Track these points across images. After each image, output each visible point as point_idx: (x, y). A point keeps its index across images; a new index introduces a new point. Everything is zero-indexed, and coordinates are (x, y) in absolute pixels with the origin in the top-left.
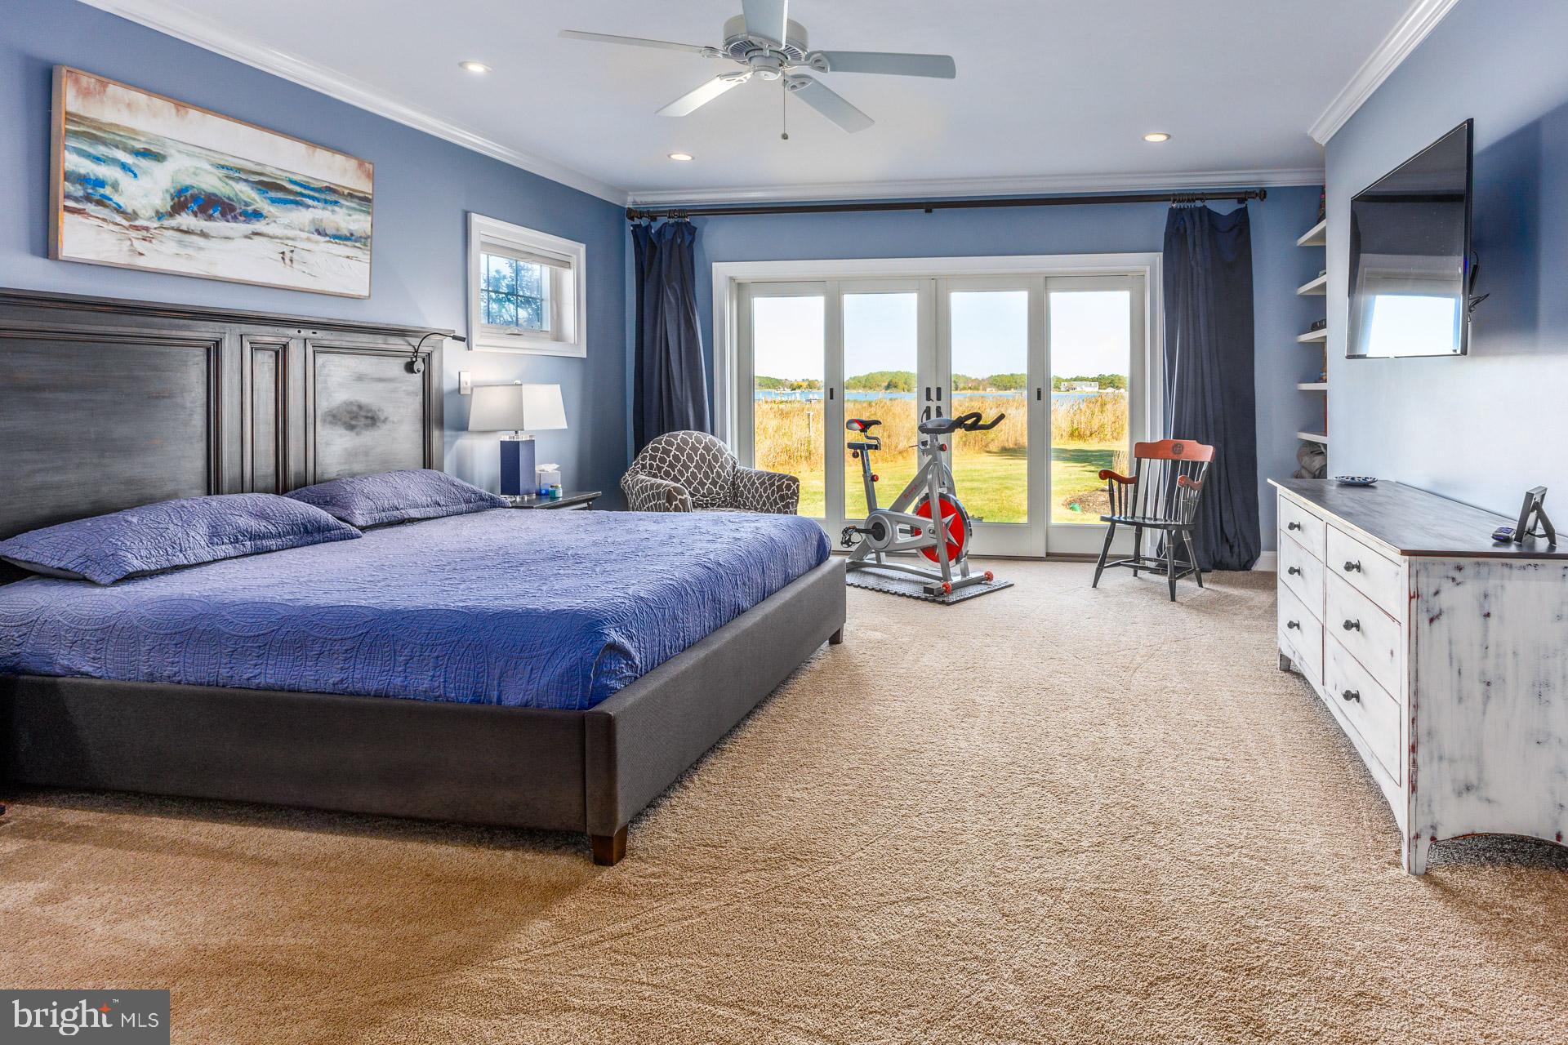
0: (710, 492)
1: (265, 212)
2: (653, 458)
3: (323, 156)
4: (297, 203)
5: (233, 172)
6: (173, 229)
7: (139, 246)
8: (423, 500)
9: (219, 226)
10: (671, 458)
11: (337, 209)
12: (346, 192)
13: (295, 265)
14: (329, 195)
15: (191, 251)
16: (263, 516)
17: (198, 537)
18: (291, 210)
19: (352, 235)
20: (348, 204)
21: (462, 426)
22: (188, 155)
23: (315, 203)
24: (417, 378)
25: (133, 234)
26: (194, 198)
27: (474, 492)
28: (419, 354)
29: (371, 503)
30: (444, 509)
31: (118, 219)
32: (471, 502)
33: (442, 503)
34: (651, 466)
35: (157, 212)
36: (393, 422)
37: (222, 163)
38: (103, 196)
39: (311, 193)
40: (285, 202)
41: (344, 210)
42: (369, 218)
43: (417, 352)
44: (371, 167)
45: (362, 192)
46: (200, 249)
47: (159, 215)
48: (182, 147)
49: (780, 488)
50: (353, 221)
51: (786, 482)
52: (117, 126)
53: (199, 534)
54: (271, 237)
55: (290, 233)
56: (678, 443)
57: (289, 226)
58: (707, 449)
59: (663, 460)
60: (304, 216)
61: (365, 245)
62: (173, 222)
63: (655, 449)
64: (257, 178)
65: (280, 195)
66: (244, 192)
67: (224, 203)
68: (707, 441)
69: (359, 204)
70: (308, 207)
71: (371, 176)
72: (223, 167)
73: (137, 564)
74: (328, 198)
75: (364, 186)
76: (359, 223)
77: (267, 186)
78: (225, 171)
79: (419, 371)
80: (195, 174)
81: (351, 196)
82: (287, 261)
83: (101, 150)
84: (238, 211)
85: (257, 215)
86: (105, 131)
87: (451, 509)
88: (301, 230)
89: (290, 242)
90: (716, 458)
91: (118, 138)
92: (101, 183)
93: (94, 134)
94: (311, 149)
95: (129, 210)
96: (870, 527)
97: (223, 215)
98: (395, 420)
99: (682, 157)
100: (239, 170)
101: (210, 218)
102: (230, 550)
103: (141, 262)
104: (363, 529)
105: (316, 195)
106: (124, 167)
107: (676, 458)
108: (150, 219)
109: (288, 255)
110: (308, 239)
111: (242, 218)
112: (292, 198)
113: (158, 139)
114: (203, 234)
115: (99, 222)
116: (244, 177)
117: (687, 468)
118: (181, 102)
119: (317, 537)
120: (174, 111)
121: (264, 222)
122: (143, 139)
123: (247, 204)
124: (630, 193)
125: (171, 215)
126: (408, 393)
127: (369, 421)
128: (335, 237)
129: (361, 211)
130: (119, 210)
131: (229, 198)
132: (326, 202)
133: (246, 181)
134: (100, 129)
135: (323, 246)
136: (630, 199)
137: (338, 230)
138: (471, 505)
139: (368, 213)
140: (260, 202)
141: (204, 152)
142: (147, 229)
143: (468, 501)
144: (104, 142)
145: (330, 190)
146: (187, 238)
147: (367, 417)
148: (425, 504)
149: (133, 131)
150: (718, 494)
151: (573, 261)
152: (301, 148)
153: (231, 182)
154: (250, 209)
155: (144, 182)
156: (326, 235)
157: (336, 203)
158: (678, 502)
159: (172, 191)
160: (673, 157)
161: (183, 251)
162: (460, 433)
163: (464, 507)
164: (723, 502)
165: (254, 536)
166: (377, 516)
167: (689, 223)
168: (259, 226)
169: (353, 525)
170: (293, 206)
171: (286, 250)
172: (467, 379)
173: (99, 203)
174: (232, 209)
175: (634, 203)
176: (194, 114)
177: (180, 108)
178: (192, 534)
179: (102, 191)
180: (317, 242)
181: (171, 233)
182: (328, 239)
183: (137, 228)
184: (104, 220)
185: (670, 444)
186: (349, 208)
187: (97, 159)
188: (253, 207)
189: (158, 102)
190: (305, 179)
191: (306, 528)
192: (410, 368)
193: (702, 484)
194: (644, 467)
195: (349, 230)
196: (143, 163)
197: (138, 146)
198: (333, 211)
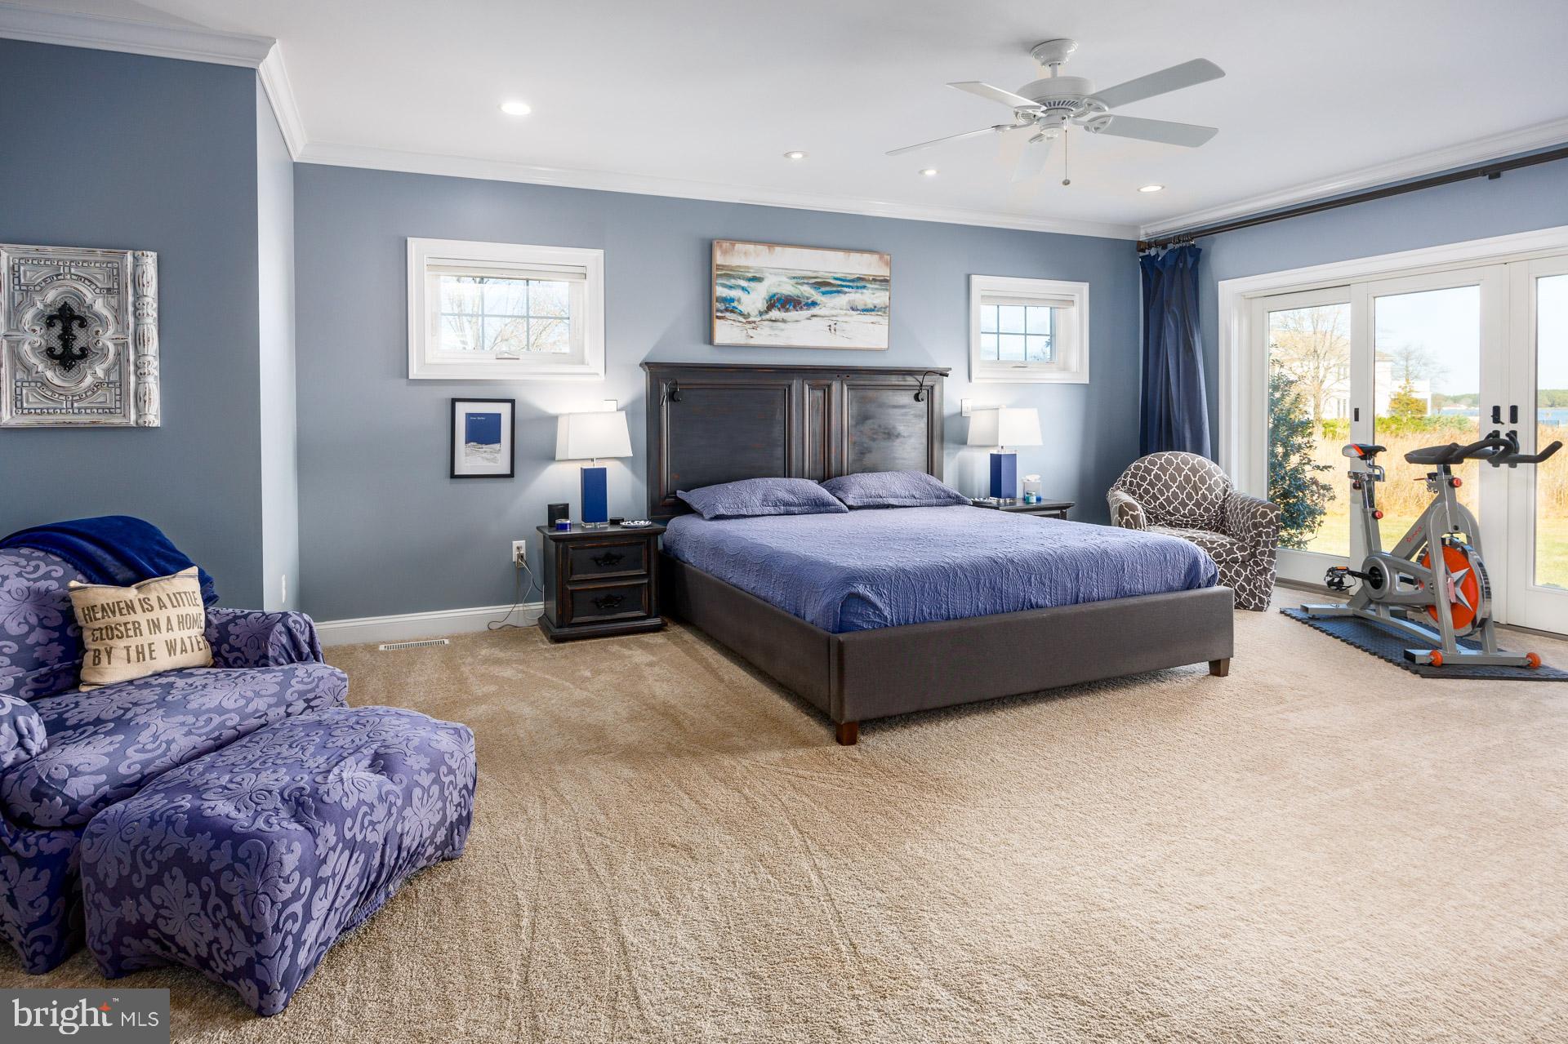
0: (1192, 513)
1: (818, 302)
2: (1134, 476)
3: (855, 257)
4: (839, 292)
5: (800, 280)
6: (768, 320)
7: (751, 332)
8: (903, 493)
9: (792, 315)
10: (1152, 477)
11: (865, 291)
12: (871, 278)
13: (837, 333)
14: (859, 282)
15: (776, 332)
16: (792, 492)
17: (756, 501)
18: (834, 297)
19: (875, 307)
20: (873, 286)
21: (962, 441)
22: (775, 274)
23: (850, 290)
24: (923, 405)
25: (748, 326)
26: (778, 300)
27: (944, 491)
28: (923, 388)
29: (863, 491)
30: (918, 501)
31: (741, 319)
32: (940, 498)
33: (917, 496)
34: (1131, 483)
35: (760, 312)
36: (904, 437)
37: (793, 275)
38: (734, 307)
39: (848, 284)
40: (831, 292)
41: (870, 291)
42: (888, 293)
43: (921, 385)
44: (889, 257)
45: (882, 276)
46: (782, 330)
47: (761, 313)
48: (772, 270)
49: (1254, 516)
50: (876, 297)
51: (1261, 509)
52: (739, 266)
53: (756, 500)
54: (823, 317)
55: (834, 312)
56: (1161, 463)
57: (833, 308)
58: (1194, 470)
59: (1143, 479)
60: (842, 300)
61: (885, 312)
62: (767, 317)
63: (1138, 468)
64: (814, 281)
65: (828, 289)
66: (807, 291)
67: (795, 300)
68: (1195, 462)
69: (881, 285)
70: (846, 293)
71: (889, 264)
72: (794, 278)
73: (722, 511)
74: (859, 284)
75: (884, 272)
76: (878, 297)
77: (821, 285)
78: (795, 280)
79: (923, 400)
80: (779, 285)
81: (874, 280)
82: (833, 331)
83: (733, 282)
84: (803, 303)
85: (814, 304)
86: (734, 271)
87: (924, 502)
88: (841, 309)
89: (834, 318)
90: (1203, 480)
91: (740, 273)
92: (732, 300)
93: (730, 273)
94: (847, 254)
95: (746, 313)
96: (1367, 571)
97: (795, 307)
98: (905, 435)
99: (1152, 189)
100: (804, 278)
101: (787, 310)
102: (772, 510)
103: (752, 342)
104: (851, 508)
105: (851, 284)
106: (744, 289)
107: (1157, 477)
108: (756, 317)
109: (833, 327)
110: (846, 314)
111: (805, 308)
112: (835, 289)
113: (760, 270)
114: (784, 321)
115: (732, 322)
116: (806, 281)
117: (1168, 488)
118: (771, 244)
119: (822, 509)
120: (767, 250)
121: (818, 308)
122: (752, 271)
123: (808, 298)
124: (1142, 227)
125: (766, 312)
126: (916, 416)
127: (886, 436)
128: (864, 310)
129: (881, 289)
130: (741, 314)
131: (798, 297)
132: (857, 287)
133: (807, 284)
134: (731, 270)
135: (856, 317)
136: (1142, 232)
137: (866, 305)
138: (940, 500)
139: (887, 290)
140: (815, 295)
141: (784, 271)
142: (754, 322)
143: (938, 497)
144: (733, 277)
145: (860, 279)
146: (775, 324)
147: (885, 433)
148: (903, 495)
149: (748, 267)
150: (1203, 516)
151: (1076, 299)
152: (840, 254)
153: (799, 286)
154: (810, 301)
155: (753, 295)
156: (858, 310)
157: (864, 287)
158: (1129, 517)
159: (767, 298)
160: (1142, 190)
161: (773, 333)
162: (962, 446)
163: (935, 501)
164: (1206, 524)
165: (786, 504)
166: (865, 500)
167: (1193, 245)
168: (815, 311)
169: (845, 504)
170: (836, 294)
171: (832, 323)
172: (968, 405)
173: (732, 311)
174: (799, 303)
175: (1147, 234)
176: (778, 249)
177: (772, 249)
178: (753, 498)
179: (733, 304)
180: (851, 316)
181: (767, 322)
182: (859, 312)
183: (749, 323)
184: (734, 320)
185: (1153, 463)
186: (872, 289)
187: (731, 287)
188: (812, 299)
189: (760, 248)
190: (843, 275)
191: (816, 502)
192: (917, 398)
193: (1184, 505)
194: (1124, 483)
195: (873, 304)
196: (753, 284)
197: (750, 275)
198: (862, 293)
